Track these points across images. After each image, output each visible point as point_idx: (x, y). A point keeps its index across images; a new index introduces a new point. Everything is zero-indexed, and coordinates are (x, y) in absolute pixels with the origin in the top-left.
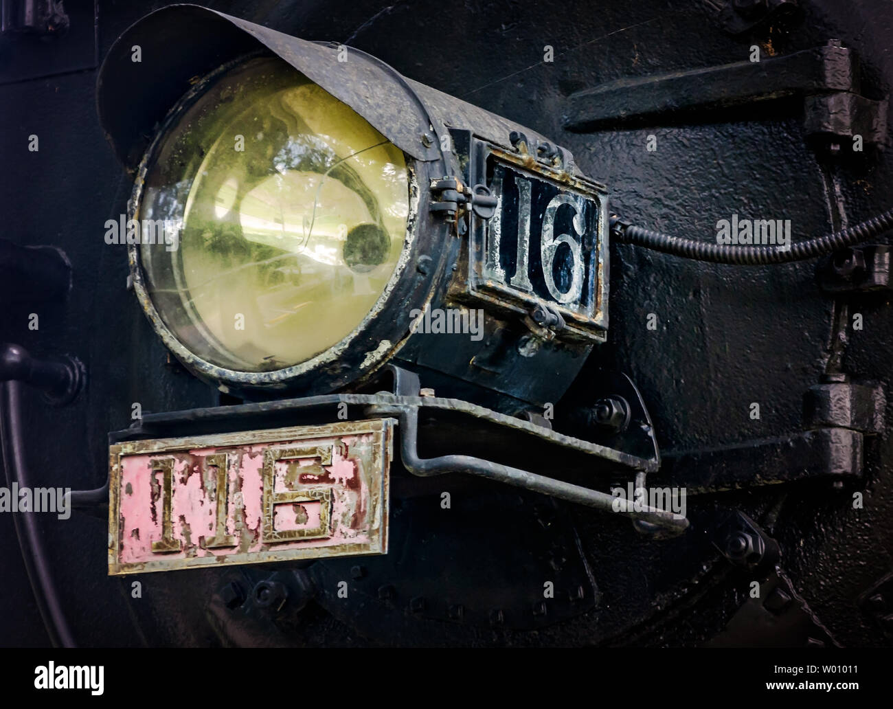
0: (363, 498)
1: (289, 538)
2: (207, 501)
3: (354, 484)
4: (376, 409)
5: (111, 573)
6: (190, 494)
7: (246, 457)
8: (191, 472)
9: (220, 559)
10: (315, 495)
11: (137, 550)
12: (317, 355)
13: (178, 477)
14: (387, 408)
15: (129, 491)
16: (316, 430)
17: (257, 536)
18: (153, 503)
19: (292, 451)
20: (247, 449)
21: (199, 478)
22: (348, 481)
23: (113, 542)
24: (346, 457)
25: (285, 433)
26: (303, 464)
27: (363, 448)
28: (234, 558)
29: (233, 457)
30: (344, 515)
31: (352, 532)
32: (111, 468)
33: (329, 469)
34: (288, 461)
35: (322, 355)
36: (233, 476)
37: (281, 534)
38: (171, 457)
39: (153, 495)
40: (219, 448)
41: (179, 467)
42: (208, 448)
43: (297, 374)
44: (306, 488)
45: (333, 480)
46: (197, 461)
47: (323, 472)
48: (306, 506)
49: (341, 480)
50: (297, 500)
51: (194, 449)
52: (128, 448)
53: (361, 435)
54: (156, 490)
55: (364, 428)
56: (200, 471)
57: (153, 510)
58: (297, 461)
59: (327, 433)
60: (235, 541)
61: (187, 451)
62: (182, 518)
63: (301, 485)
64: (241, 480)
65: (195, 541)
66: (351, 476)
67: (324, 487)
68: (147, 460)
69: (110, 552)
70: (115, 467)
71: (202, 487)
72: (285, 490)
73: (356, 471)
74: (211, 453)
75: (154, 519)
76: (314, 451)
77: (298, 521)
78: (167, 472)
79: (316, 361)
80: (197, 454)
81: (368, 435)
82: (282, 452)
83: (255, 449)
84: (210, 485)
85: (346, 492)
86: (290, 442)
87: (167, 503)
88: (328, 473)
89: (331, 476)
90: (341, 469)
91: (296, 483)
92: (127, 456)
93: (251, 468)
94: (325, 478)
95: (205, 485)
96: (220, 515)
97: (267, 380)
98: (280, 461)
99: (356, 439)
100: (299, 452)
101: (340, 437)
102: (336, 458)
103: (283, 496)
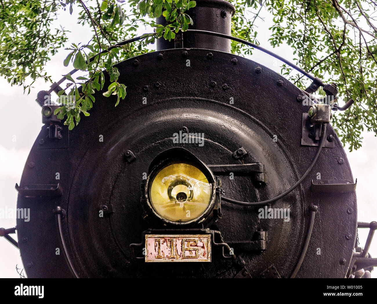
0: (205, 250)
1: (188, 257)
2: (168, 248)
3: (203, 247)
4: (206, 232)
5: (145, 262)
6: (164, 247)
7: (177, 240)
8: (164, 242)
9: (172, 260)
10: (195, 249)
11: (151, 257)
12: (192, 220)
13: (161, 243)
14: (209, 232)
15: (149, 245)
16: (195, 236)
17: (180, 256)
18: (155, 248)
19: (189, 240)
20: (178, 238)
22: (202, 247)
23: (146, 255)
24: (201, 242)
25: (187, 236)
26: (191, 242)
27: (205, 240)
28: (175, 260)
29: (174, 240)
30: (201, 254)
31: (203, 257)
33: (197, 244)
34: (187, 242)
36: (174, 243)
37: (187, 256)
38: (159, 238)
39: (155, 246)
40: (170, 238)
41: (162, 241)
42: (169, 237)
43: (187, 223)
44: (192, 247)
45: (198, 246)
46: (166, 240)
47: (196, 244)
48: (192, 251)
49: (200, 246)
50: (190, 250)
51: (165, 237)
52: (150, 236)
53: (204, 238)
54: (156, 245)
55: (206, 236)
56: (166, 242)
57: (155, 249)
58: (190, 242)
59: (197, 236)
60: (175, 257)
61: (163, 238)
62: (162, 251)
63: (191, 247)
64: (176, 245)
65: (165, 256)
66: (202, 246)
67: (196, 247)
68: (154, 239)
69: (145, 257)
70: (147, 239)
71: (167, 245)
72: (187, 247)
73: (203, 245)
74: (169, 238)
75: (156, 251)
76: (194, 240)
77: (190, 254)
78: (159, 242)
79: (192, 221)
80: (166, 238)
81: (206, 237)
82: (186, 240)
83: (179, 238)
84: (169, 245)
85: (201, 249)
86: (188, 238)
87: (159, 248)
88: (197, 245)
89: (198, 245)
90: (200, 244)
91: (189, 246)
92: (149, 237)
93: (179, 243)
94: (196, 246)
95: (168, 245)
96: (172, 251)
97: (180, 224)
98: (186, 241)
99: (203, 238)
100: (191, 240)
101: (200, 238)
102: (199, 242)
103: (187, 249)
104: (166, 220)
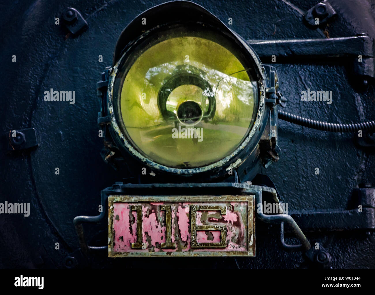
0: (242, 230)
1: (205, 246)
2: (159, 226)
3: (237, 224)
4: (245, 191)
5: (109, 256)
6: (150, 223)
7: (180, 207)
8: (150, 212)
9: (168, 253)
10: (218, 227)
11: (122, 246)
12: (212, 163)
13: (144, 214)
14: (250, 191)
15: (118, 218)
16: (218, 198)
17: (187, 244)
18: (130, 225)
19: (206, 207)
20: (181, 204)
21: (155, 216)
22: (234, 222)
23: (110, 241)
24: (233, 211)
25: (201, 198)
26: (210, 213)
27: (242, 208)
28: (175, 254)
29: (173, 207)
30: (233, 238)
31: (237, 246)
32: (109, 207)
33: (224, 217)
34: (202, 211)
35: (215, 164)
36: (173, 215)
37: (201, 244)
38: (140, 204)
39: (130, 222)
40: (165, 202)
41: (145, 209)
42: (161, 202)
43: (202, 171)
44: (212, 224)
45: (226, 222)
46: (154, 208)
47: (221, 217)
48: (213, 233)
49: (230, 222)
50: (209, 229)
51: (153, 202)
52: (118, 199)
53: (240, 202)
54: (132, 219)
55: (243, 199)
56: (155, 212)
57: (131, 228)
58: (207, 211)
59: (224, 200)
60: (176, 245)
61: (149, 202)
62: (146, 233)
63: (209, 223)
64: (178, 218)
65: (153, 243)
66: (235, 220)
67: (222, 224)
68: (127, 205)
69: (109, 246)
70: (111, 207)
71: (157, 219)
72: (201, 224)
73: (238, 218)
74: (162, 204)
75: (131, 232)
76: (217, 207)
77: (208, 239)
78: (139, 212)
79: (212, 166)
80: (154, 204)
81: (244, 202)
82: (200, 207)
83: (184, 204)
84: (161, 219)
85: (233, 227)
86: (203, 202)
87: (139, 226)
88: (223, 218)
89: (225, 220)
90: (230, 216)
91: (207, 221)
92: (117, 202)
93: (183, 213)
94: (222, 220)
95: (159, 219)
96: (168, 233)
97: (186, 173)
98: (199, 211)
99: (238, 204)
100: (210, 207)
101: (230, 202)
102: (228, 212)
103: (201, 227)
104: (154, 163)
